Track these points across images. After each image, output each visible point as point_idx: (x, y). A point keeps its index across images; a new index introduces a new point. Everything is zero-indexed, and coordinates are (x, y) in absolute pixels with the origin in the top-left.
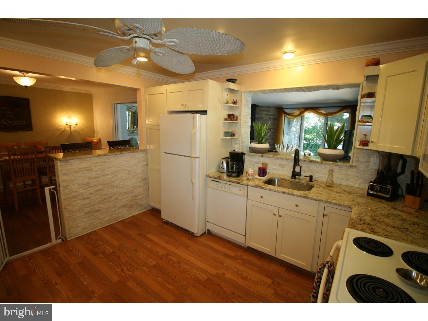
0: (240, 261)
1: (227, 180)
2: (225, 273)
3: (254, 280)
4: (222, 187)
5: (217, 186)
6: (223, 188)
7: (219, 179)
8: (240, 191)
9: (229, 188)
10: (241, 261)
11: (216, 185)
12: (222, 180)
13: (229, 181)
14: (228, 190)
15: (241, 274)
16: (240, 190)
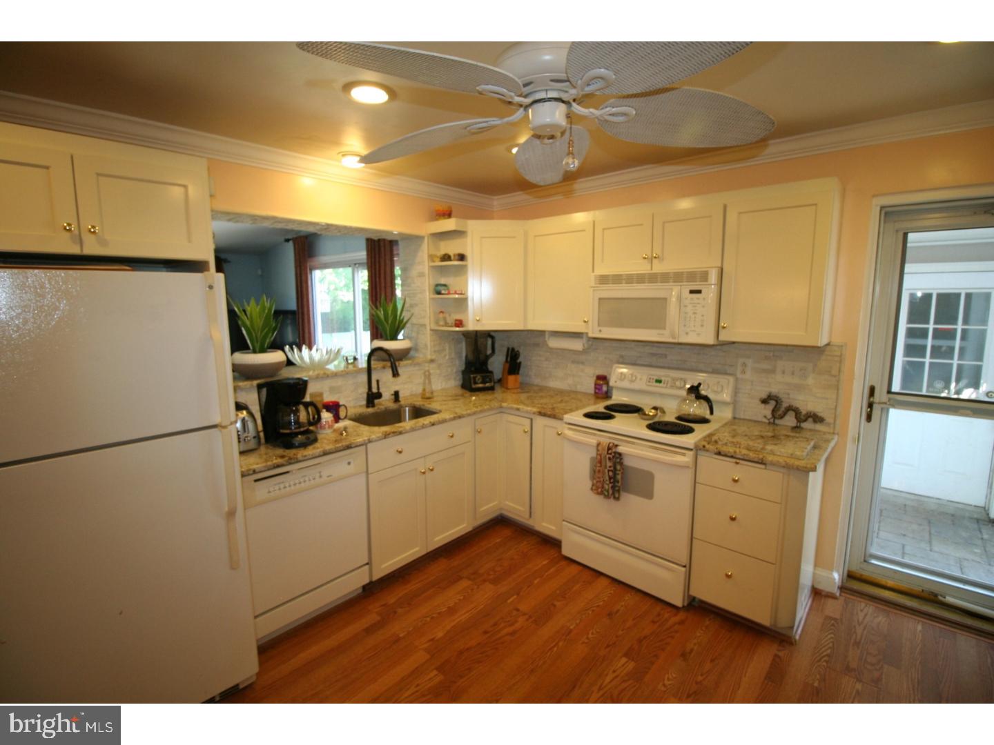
0: (399, 610)
1: (317, 454)
2: (433, 637)
3: (460, 600)
4: (297, 481)
5: (280, 489)
6: (300, 483)
7: (290, 464)
8: (349, 467)
9: (320, 472)
10: (401, 608)
11: (277, 488)
12: (300, 461)
13: (322, 454)
14: (318, 480)
15: (439, 613)
16: (349, 463)
